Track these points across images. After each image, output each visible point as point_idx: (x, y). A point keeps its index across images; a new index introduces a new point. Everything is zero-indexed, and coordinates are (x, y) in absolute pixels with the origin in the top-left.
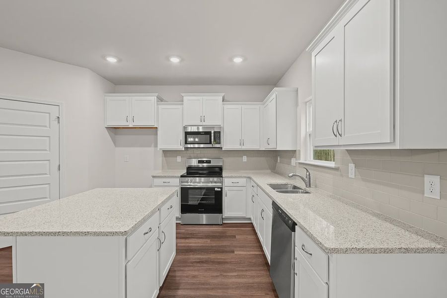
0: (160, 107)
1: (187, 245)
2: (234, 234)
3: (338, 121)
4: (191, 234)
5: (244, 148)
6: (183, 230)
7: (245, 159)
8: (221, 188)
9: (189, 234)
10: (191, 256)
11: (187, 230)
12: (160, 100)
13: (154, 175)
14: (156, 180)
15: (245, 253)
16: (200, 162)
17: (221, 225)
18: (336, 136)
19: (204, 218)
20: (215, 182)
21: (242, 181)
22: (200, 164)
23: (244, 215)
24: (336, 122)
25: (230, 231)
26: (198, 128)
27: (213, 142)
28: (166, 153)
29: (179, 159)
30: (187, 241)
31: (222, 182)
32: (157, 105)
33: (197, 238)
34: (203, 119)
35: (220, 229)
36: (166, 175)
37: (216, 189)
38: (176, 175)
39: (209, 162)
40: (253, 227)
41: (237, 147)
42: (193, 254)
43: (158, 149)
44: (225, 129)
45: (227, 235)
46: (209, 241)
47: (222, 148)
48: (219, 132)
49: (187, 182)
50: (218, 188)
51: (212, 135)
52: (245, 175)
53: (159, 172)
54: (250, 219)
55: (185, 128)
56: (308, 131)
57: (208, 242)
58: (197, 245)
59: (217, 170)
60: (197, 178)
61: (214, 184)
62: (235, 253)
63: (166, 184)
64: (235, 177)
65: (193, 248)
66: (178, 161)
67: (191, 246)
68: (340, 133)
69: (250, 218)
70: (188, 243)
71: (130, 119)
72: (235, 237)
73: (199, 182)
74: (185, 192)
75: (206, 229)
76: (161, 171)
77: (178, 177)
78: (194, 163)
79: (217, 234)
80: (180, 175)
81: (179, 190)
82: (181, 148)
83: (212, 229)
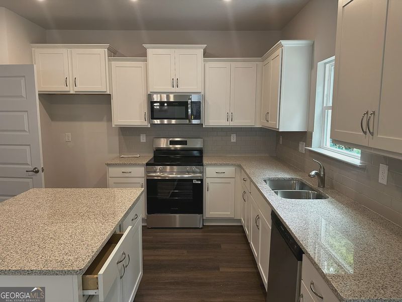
0: (113, 63)
2: (219, 243)
3: (369, 113)
4: (162, 242)
5: (233, 124)
7: (234, 138)
8: (202, 180)
9: (158, 242)
10: (163, 275)
11: (156, 236)
12: (113, 53)
13: (109, 162)
14: (112, 169)
15: (234, 270)
16: (172, 143)
17: (201, 228)
18: (365, 133)
19: (178, 219)
20: (194, 172)
21: (230, 171)
22: (171, 146)
23: (232, 216)
24: (367, 113)
25: (214, 238)
26: (168, 97)
27: (189, 116)
28: (127, 132)
29: (143, 139)
31: (202, 172)
32: (109, 60)
33: (169, 248)
34: (175, 83)
35: (199, 234)
37: (194, 182)
38: (140, 162)
39: (184, 143)
40: (244, 232)
41: (224, 123)
43: (113, 126)
45: (210, 243)
46: (185, 252)
47: (202, 124)
48: (199, 103)
49: (155, 172)
50: (197, 180)
51: (189, 106)
52: (234, 162)
55: (150, 96)
56: (325, 105)
57: (184, 254)
59: (196, 153)
60: (168, 167)
61: (192, 175)
62: (221, 270)
68: (371, 131)
69: (240, 220)
71: (70, 82)
72: (219, 246)
73: (171, 172)
74: (152, 186)
75: (181, 234)
78: (163, 143)
80: (145, 162)
81: (143, 181)
82: (146, 124)
83: (189, 234)
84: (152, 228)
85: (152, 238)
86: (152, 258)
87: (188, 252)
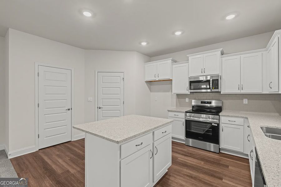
0: (174, 66)
1: (185, 160)
2: (228, 165)
4: (191, 154)
5: (243, 92)
6: (186, 149)
7: (245, 101)
8: (218, 124)
9: (188, 153)
10: (185, 170)
11: (189, 150)
12: (174, 61)
13: (169, 110)
14: (170, 113)
16: (202, 102)
17: (218, 153)
21: (240, 121)
22: (202, 104)
23: (242, 151)
25: (225, 160)
27: (211, 88)
28: (179, 96)
29: (187, 100)
30: (186, 158)
31: (219, 119)
32: (172, 65)
33: (194, 158)
34: (203, 71)
36: (177, 110)
37: (213, 124)
38: (183, 111)
39: (210, 103)
41: (237, 91)
42: (187, 169)
43: (173, 94)
44: (223, 77)
45: (221, 163)
46: (203, 163)
47: (220, 92)
48: (218, 80)
49: (190, 116)
50: (215, 123)
51: (211, 82)
52: (243, 116)
53: (174, 108)
54: (247, 155)
55: (190, 78)
57: (201, 164)
58: (192, 163)
61: (212, 120)
62: (224, 180)
63: (176, 116)
64: (232, 116)
65: (189, 164)
66: (186, 101)
67: (187, 163)
70: (186, 159)
71: (157, 76)
72: (227, 167)
73: (199, 118)
74: (188, 123)
75: (203, 153)
76: (175, 107)
77: (183, 112)
79: (212, 160)
80: (185, 111)
81: (184, 121)
82: (188, 92)
83: (209, 154)
84: (188, 146)
85: (186, 150)
86: (183, 160)
87: (204, 163)
